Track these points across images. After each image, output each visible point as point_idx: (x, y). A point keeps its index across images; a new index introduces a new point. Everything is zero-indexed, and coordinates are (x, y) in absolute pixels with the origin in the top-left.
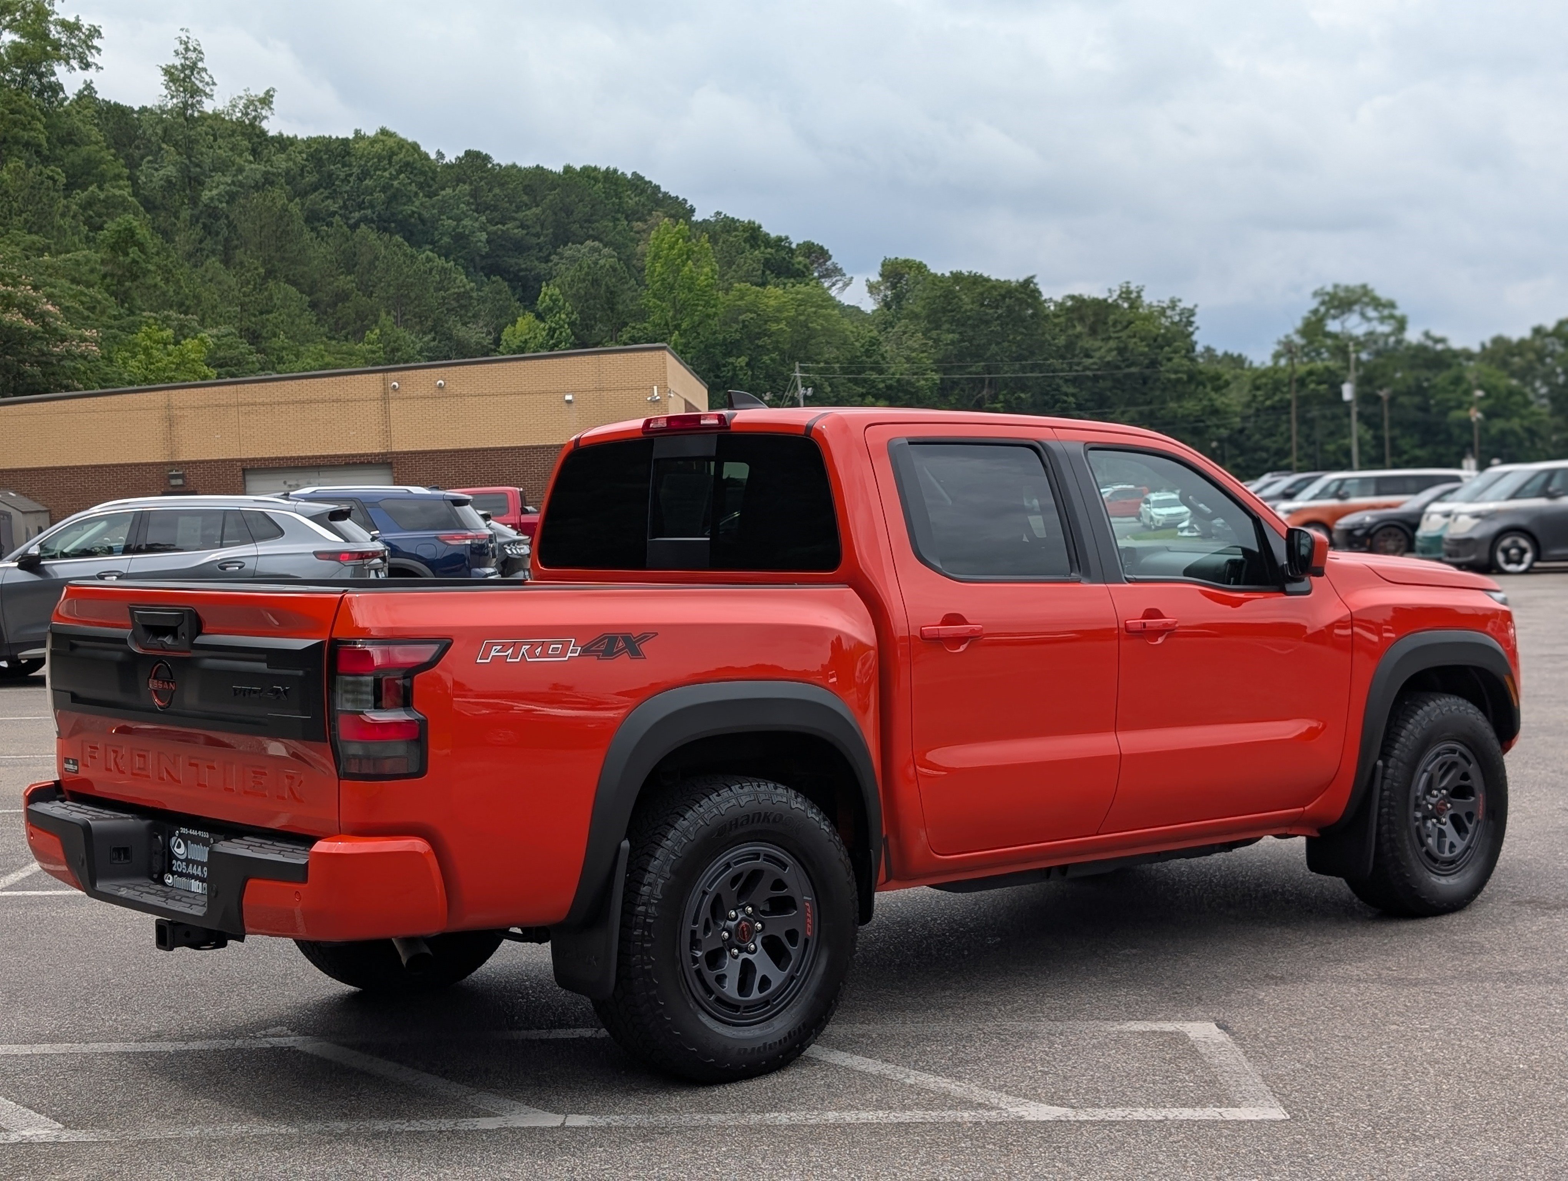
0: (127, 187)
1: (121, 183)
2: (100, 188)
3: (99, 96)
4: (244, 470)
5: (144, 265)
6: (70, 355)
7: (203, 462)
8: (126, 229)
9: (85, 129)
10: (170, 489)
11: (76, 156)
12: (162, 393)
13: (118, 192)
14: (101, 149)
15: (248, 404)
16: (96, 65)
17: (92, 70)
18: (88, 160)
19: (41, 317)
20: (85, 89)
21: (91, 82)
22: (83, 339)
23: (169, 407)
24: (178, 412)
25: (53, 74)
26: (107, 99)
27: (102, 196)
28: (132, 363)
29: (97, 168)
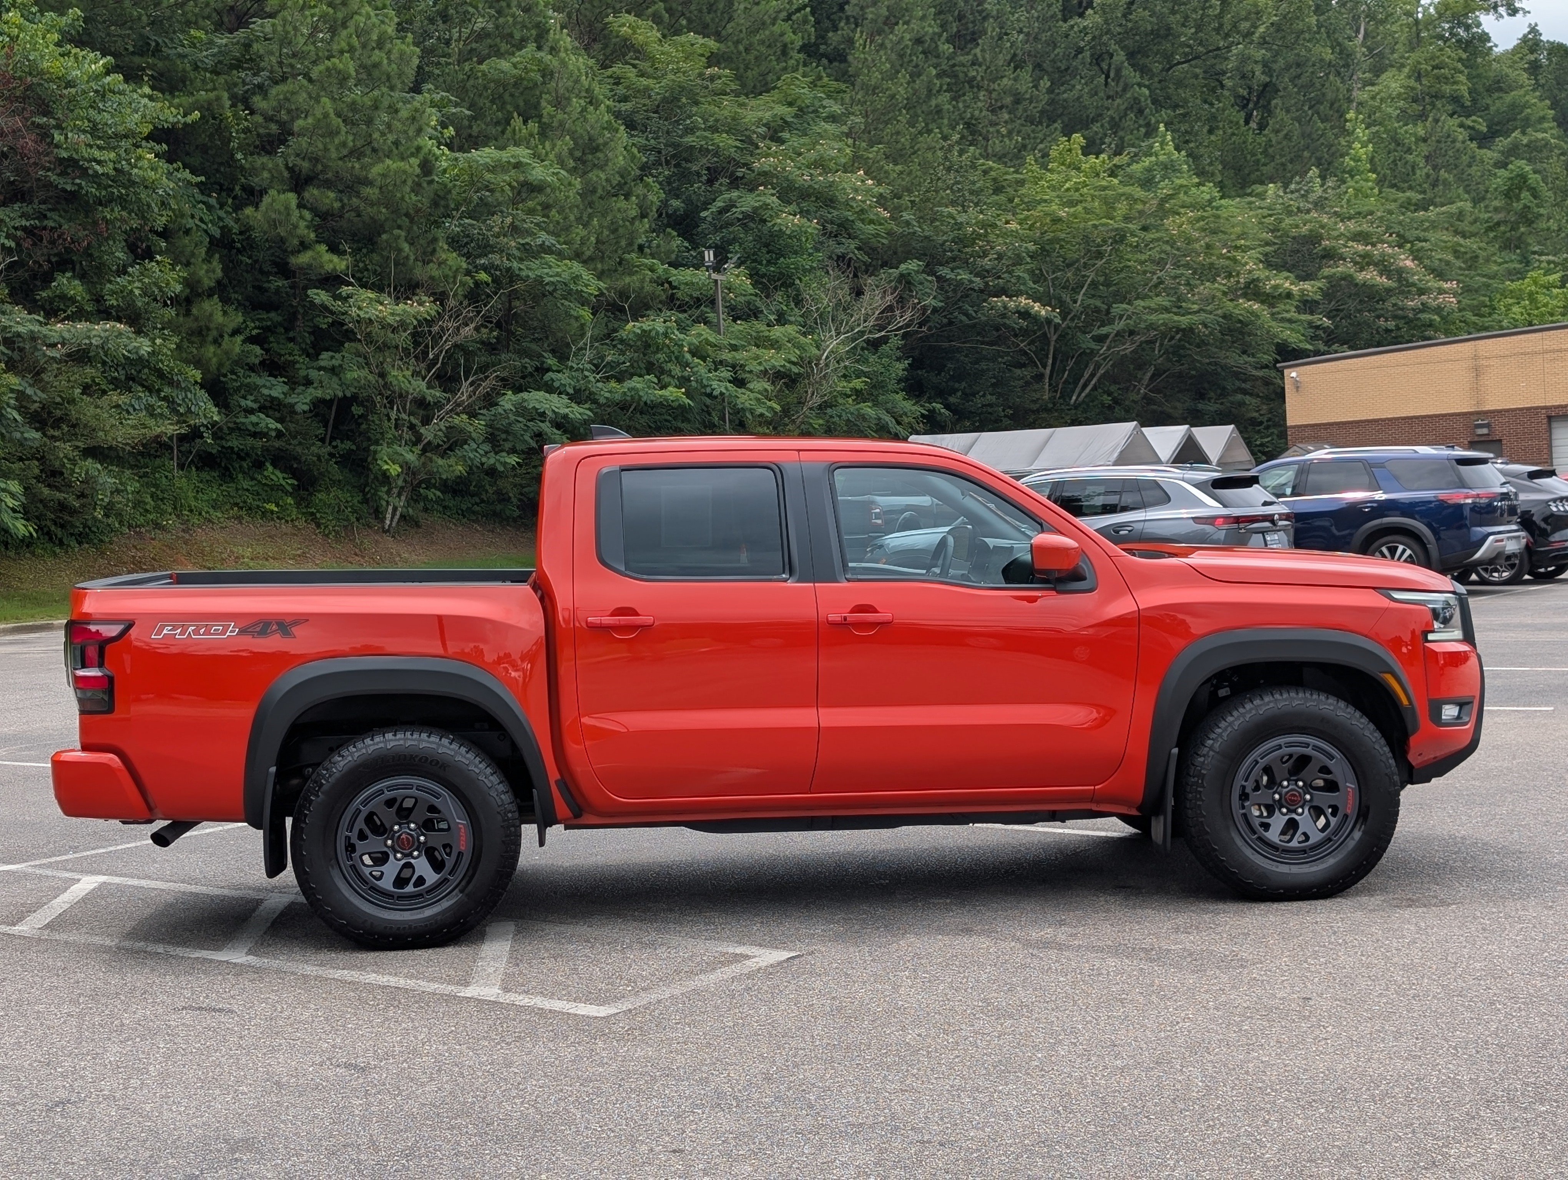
0: (1551, 128)
1: (1546, 125)
2: (1524, 133)
3: (1544, 38)
4: (1550, 418)
5: (1536, 210)
6: (1425, 308)
7: (1507, 411)
8: (1518, 175)
9: (1513, 74)
10: (1476, 439)
11: (1499, 104)
12: (1469, 343)
13: (1540, 135)
14: (1526, 93)
15: (1554, 351)
16: (1523, 9)
17: (1520, 15)
18: (1513, 106)
19: (1400, 274)
20: (1529, 33)
21: (1536, 25)
22: (1441, 291)
23: (1476, 357)
24: (1484, 362)
25: (1479, 25)
26: (1552, 40)
27: (1525, 141)
28: (1516, 309)
29: (1522, 112)
